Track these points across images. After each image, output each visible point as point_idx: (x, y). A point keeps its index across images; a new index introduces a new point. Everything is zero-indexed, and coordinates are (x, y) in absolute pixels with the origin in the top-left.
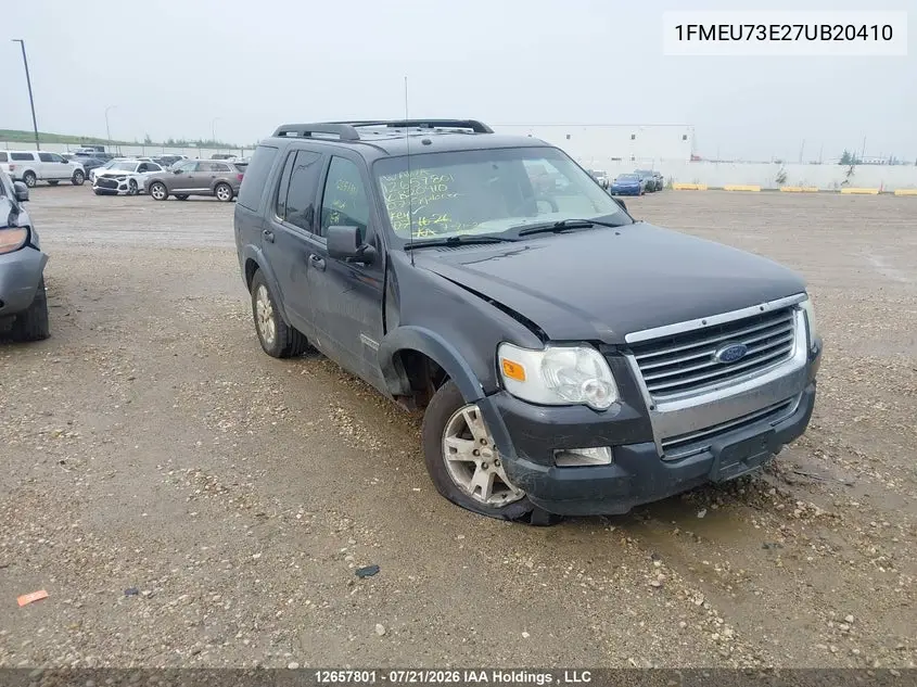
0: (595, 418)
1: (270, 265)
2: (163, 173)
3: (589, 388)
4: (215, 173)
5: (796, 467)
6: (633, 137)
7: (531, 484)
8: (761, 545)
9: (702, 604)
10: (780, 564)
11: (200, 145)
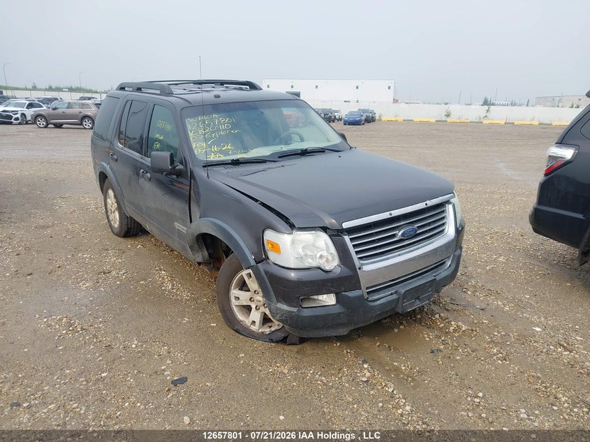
0: (324, 276)
1: (115, 176)
2: (44, 109)
3: (321, 257)
4: (81, 110)
5: (452, 299)
6: (357, 87)
7: (287, 319)
8: (430, 351)
9: (393, 391)
10: (441, 363)
11: (71, 90)
